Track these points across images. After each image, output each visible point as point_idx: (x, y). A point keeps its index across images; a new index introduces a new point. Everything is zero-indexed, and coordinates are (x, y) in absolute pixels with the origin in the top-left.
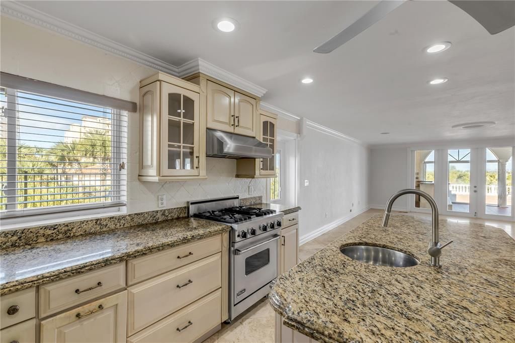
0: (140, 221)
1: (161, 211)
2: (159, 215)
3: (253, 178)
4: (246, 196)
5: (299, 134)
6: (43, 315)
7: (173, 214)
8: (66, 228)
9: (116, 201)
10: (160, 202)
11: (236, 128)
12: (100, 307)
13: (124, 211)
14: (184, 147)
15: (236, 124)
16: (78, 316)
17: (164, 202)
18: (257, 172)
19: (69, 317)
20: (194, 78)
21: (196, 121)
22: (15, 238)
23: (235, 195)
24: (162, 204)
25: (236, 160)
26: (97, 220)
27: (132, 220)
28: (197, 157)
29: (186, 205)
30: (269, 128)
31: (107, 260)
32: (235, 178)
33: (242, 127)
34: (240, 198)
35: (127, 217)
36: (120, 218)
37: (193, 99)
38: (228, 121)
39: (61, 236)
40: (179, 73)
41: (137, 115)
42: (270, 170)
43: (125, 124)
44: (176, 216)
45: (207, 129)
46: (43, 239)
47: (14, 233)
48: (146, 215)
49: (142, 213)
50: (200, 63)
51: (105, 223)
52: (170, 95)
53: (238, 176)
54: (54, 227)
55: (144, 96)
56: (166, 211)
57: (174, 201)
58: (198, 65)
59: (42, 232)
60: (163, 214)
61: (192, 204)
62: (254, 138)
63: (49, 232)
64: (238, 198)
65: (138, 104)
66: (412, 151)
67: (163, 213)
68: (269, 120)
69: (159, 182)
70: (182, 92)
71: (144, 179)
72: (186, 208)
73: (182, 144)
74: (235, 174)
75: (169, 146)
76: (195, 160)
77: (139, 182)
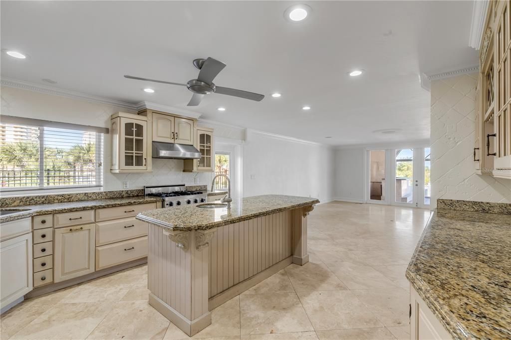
0: (111, 196)
1: (125, 191)
2: (124, 193)
3: (192, 172)
4: (193, 184)
5: (245, 140)
6: (55, 227)
7: (134, 193)
8: (69, 197)
9: (98, 184)
10: (125, 185)
11: (176, 140)
12: (81, 228)
13: (102, 190)
14: (136, 153)
15: (176, 138)
16: (71, 230)
17: (128, 186)
18: (195, 168)
19: (67, 230)
20: (142, 112)
21: (144, 138)
22: (43, 199)
23: (182, 183)
24: (126, 187)
25: (183, 160)
26: (86, 193)
27: (106, 195)
28: (145, 159)
29: (143, 188)
30: (205, 139)
31: (84, 207)
32: (182, 172)
33: (181, 139)
34: (186, 186)
35: (104, 193)
36: (99, 194)
37: (142, 125)
38: (169, 136)
39: (66, 200)
40: (137, 108)
41: (109, 135)
42: (207, 166)
43: (102, 141)
44: (136, 195)
45: (153, 142)
46: (57, 201)
47: (43, 197)
48: (115, 193)
49: (113, 192)
50: (146, 104)
51: (90, 195)
52: (126, 124)
53: (184, 171)
54: (62, 196)
55: (113, 124)
56: (129, 191)
57: (134, 185)
58: (145, 105)
59: (56, 197)
60: (127, 193)
61: (147, 187)
62: (192, 145)
63: (60, 198)
64: (184, 185)
65: (110, 129)
66: (367, 151)
67: (127, 192)
68: (206, 133)
69: (120, 173)
70: (134, 122)
71: (113, 171)
72: (143, 190)
73: (134, 152)
74: (182, 170)
75: (126, 153)
76: (144, 161)
77: (110, 174)
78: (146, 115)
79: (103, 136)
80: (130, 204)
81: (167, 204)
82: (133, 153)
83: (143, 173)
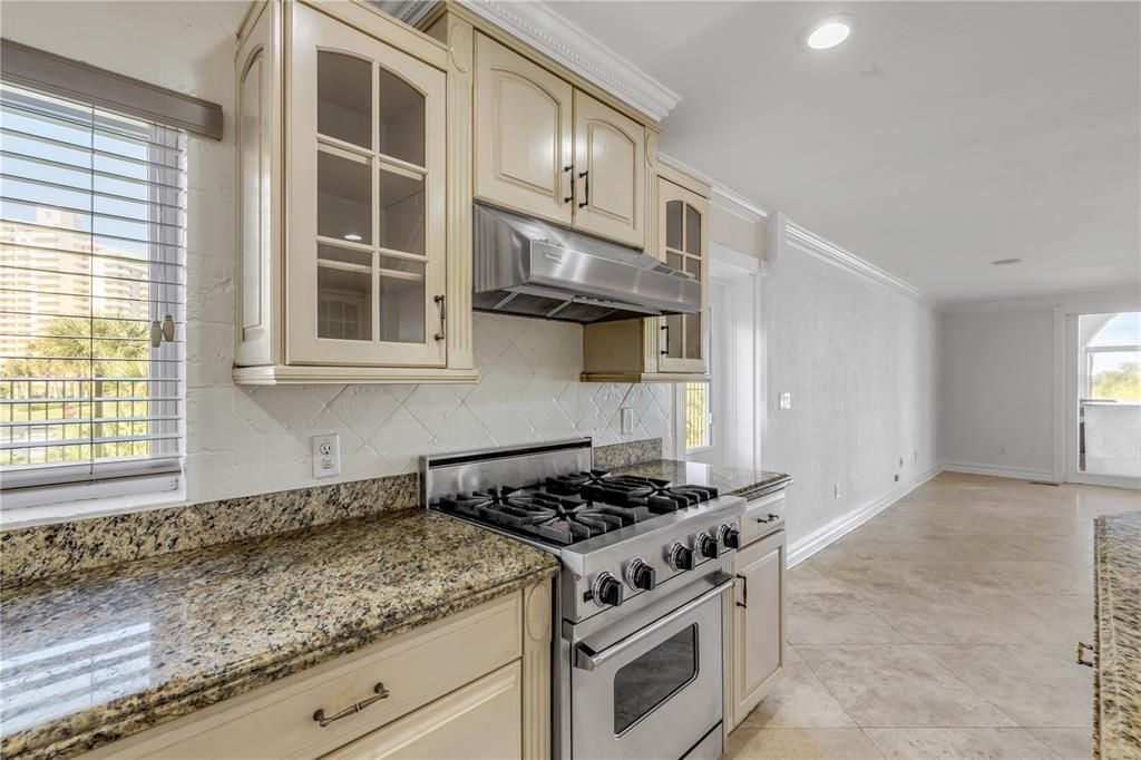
0: (241, 529)
1: (323, 489)
2: (315, 504)
3: (639, 380)
4: (615, 438)
5: (765, 260)
7: (367, 501)
10: (319, 458)
11: (580, 212)
13: (176, 496)
14: (385, 261)
15: (581, 198)
17: (337, 458)
18: (650, 363)
21: (433, 173)
23: (580, 436)
24: (327, 466)
25: (581, 326)
26: (56, 529)
27: (209, 523)
28: (437, 300)
29: (415, 469)
30: (684, 222)
32: (577, 384)
33: (599, 211)
34: (593, 445)
35: (188, 514)
36: (154, 521)
37: (421, 89)
38: (550, 185)
41: (221, 152)
42: (688, 357)
44: (379, 506)
45: (477, 202)
48: (266, 506)
49: (247, 501)
51: (89, 540)
52: (324, 57)
53: (587, 377)
55: (244, 70)
56: (342, 490)
60: (332, 501)
61: (433, 464)
62: (639, 250)
64: (588, 444)
65: (226, 109)
66: (1067, 315)
67: (332, 496)
68: (686, 198)
69: (283, 388)
70: (379, 57)
71: (249, 376)
72: (412, 477)
73: (376, 248)
74: (578, 370)
75: (324, 251)
76: (432, 311)
77: (235, 388)
78: (443, 37)
79: (189, 150)
80: (355, 638)
81: (588, 597)
82: (366, 258)
83: (413, 387)
